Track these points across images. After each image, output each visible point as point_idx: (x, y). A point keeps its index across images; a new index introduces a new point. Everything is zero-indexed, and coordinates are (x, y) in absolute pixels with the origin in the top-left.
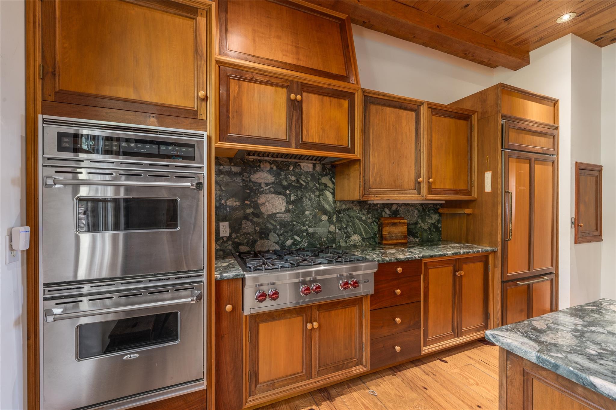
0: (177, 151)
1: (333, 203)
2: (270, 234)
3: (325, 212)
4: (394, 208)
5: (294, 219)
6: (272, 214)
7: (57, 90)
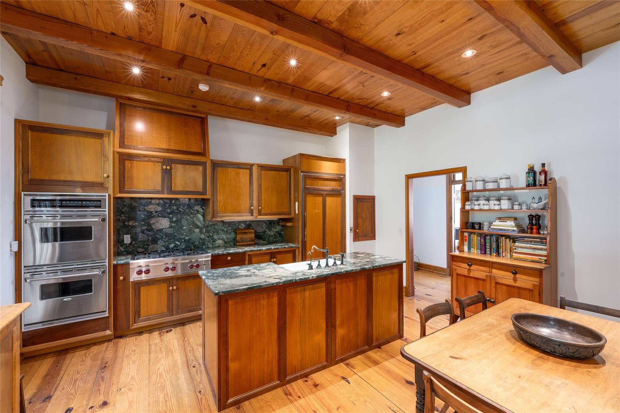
0: (92, 204)
1: (203, 221)
2: (159, 241)
3: (197, 227)
4: (248, 223)
5: (175, 232)
6: (160, 229)
7: (29, 179)
